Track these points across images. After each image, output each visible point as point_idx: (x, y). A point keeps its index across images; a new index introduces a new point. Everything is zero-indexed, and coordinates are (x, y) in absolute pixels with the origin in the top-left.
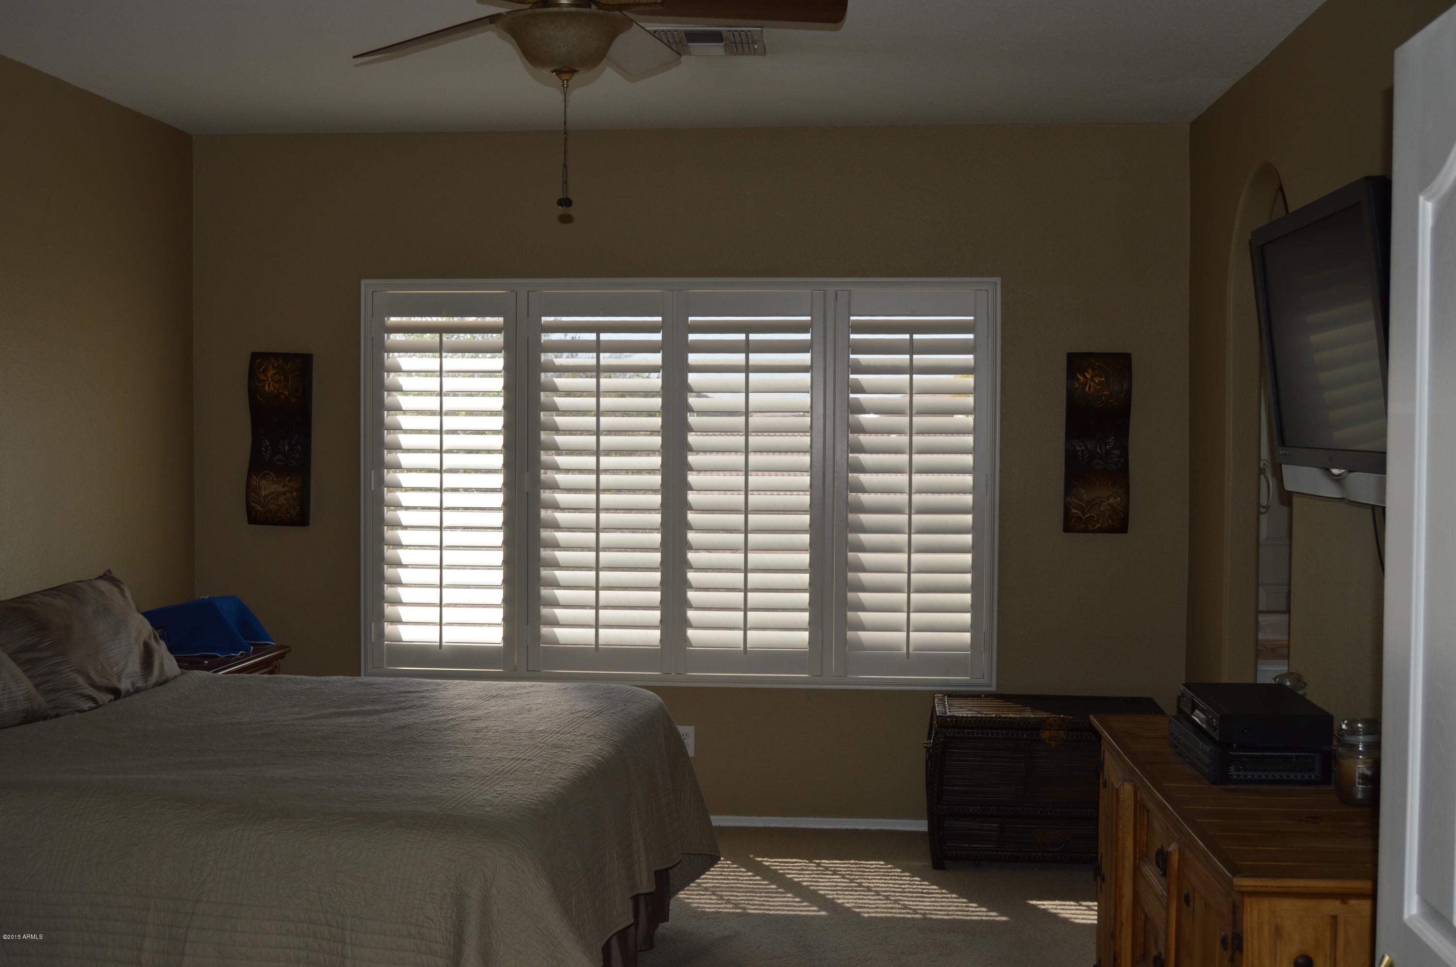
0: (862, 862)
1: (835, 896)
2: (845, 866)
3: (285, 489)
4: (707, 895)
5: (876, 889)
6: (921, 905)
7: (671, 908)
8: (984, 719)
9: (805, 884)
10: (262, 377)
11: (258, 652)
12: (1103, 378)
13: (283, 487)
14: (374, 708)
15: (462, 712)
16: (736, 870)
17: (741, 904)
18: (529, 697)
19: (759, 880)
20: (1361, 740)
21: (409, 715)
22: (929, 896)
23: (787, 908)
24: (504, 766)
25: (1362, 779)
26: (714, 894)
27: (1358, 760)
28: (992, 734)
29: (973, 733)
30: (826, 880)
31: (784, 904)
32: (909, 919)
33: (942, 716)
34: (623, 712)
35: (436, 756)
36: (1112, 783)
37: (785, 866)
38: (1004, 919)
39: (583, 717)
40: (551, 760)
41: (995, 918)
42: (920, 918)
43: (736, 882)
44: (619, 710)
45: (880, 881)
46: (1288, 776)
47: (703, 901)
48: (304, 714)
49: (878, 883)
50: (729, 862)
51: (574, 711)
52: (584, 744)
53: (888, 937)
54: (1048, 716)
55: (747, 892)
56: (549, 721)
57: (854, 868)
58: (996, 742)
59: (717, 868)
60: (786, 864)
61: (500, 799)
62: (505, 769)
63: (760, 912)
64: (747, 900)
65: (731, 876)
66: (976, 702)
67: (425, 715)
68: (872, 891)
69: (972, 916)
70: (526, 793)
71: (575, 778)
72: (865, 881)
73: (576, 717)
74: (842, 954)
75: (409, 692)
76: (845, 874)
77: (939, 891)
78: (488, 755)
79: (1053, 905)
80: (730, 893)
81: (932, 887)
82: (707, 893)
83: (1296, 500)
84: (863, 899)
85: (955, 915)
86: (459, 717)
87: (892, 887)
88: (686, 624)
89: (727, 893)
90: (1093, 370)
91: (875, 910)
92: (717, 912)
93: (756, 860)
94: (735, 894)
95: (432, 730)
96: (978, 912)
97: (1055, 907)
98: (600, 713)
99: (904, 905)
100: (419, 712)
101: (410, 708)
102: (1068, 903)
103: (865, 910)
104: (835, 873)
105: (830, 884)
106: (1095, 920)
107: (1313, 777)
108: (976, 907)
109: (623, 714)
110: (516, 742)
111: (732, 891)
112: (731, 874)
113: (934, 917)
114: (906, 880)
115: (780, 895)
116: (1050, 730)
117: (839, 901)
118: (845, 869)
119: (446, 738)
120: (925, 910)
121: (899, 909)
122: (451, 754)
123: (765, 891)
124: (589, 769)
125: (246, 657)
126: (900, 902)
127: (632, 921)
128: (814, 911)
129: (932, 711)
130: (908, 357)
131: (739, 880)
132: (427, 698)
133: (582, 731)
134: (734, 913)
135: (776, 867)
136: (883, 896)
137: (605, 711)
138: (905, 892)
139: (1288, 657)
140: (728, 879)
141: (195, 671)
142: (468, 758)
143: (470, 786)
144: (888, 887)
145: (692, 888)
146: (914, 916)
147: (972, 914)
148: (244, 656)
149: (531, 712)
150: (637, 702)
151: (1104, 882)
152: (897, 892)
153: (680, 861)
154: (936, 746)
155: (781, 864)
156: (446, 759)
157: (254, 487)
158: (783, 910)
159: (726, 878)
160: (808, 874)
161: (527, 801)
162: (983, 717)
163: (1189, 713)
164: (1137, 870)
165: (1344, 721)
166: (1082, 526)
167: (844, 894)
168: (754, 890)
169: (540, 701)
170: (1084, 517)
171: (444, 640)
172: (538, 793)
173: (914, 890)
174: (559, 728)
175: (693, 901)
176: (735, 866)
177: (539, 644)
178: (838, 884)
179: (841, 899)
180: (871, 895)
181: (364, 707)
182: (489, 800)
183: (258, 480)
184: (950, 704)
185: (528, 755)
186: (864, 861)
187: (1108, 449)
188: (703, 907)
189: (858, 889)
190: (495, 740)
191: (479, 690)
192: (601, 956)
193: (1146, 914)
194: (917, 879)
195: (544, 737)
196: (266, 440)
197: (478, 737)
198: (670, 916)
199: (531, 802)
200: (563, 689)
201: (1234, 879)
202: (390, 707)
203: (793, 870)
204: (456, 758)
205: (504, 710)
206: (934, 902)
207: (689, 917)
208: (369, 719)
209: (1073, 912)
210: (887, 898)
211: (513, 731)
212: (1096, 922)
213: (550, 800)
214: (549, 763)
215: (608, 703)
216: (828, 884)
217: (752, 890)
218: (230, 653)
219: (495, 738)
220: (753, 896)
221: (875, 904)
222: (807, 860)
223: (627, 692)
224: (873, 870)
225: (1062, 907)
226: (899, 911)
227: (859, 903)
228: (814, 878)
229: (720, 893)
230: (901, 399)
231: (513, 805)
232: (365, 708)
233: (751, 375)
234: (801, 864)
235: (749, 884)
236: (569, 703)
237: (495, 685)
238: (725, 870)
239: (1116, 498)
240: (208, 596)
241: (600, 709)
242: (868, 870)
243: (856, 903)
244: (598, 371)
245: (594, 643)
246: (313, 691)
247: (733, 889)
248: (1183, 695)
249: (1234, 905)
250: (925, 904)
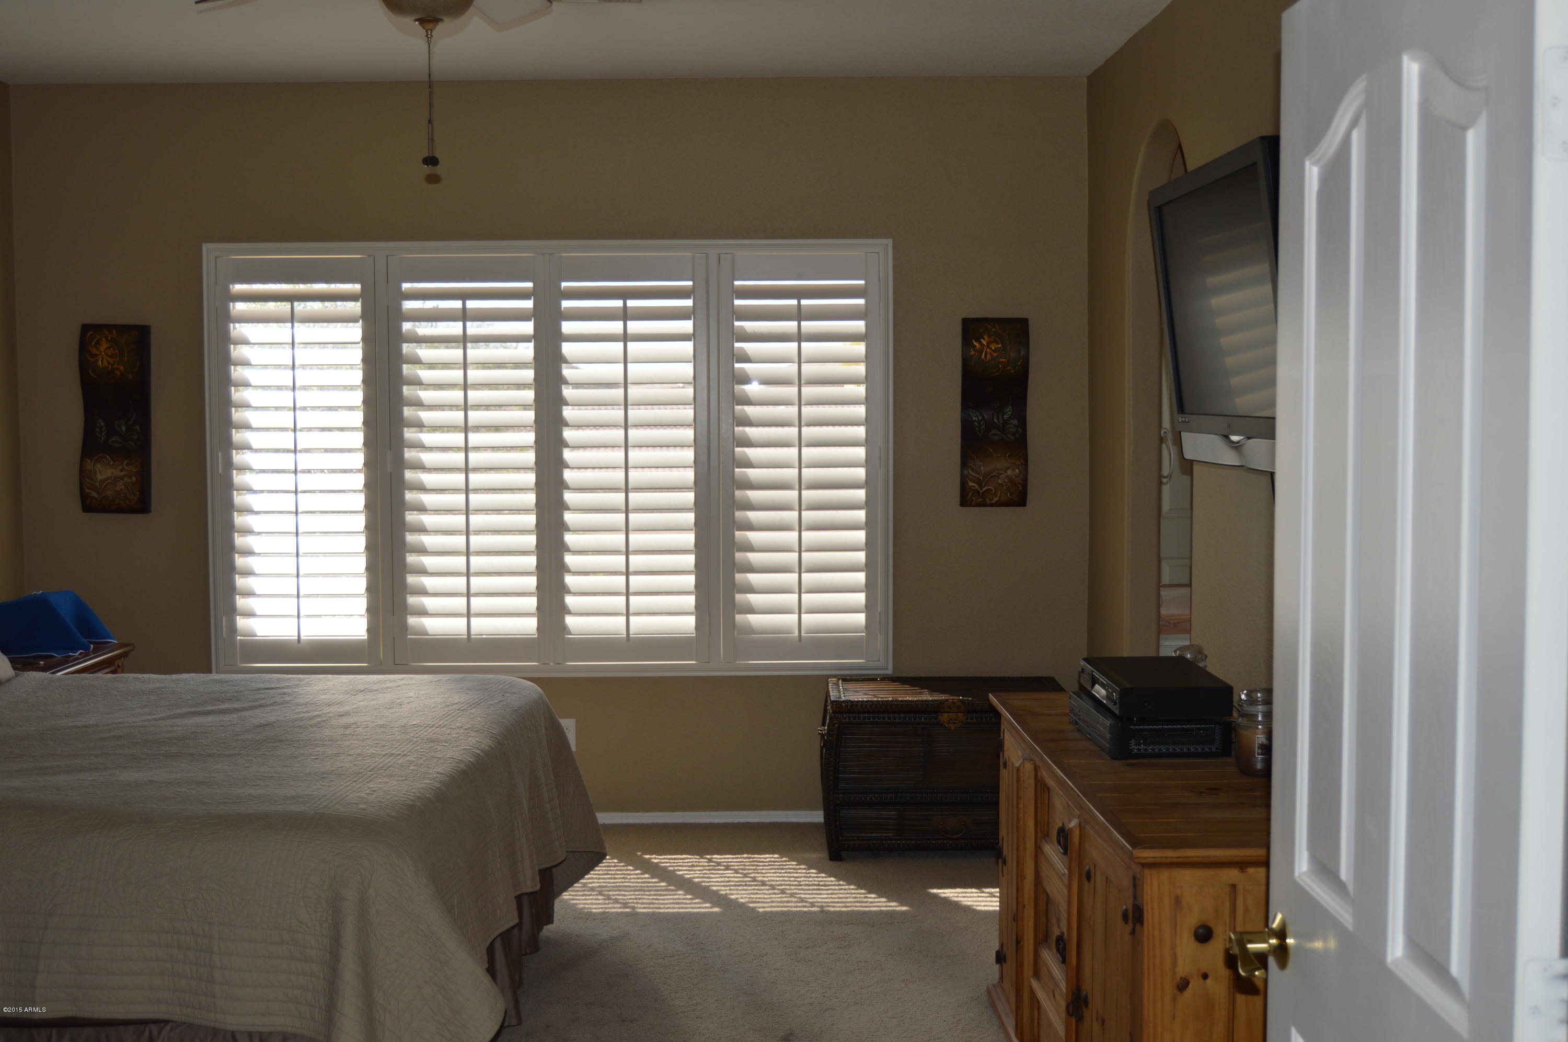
0: (756, 856)
1: (728, 892)
2: (738, 860)
3: (124, 473)
4: (594, 895)
5: (770, 883)
6: (818, 898)
7: (555, 909)
8: (880, 703)
9: (697, 880)
10: (95, 351)
11: (98, 651)
12: (999, 344)
13: (121, 471)
14: (232, 706)
15: (328, 708)
16: (623, 868)
17: (630, 903)
18: (399, 691)
19: (648, 878)
20: (1260, 710)
21: (271, 712)
22: (826, 888)
23: (678, 906)
24: (376, 762)
25: (1262, 749)
26: (600, 893)
27: (1257, 730)
28: (889, 718)
29: (869, 718)
30: (718, 876)
31: (675, 901)
32: (805, 912)
33: (836, 701)
34: (502, 704)
35: (303, 754)
36: (1013, 764)
37: (674, 863)
38: (905, 908)
39: (458, 710)
40: (427, 755)
41: (895, 908)
42: (817, 911)
43: (623, 880)
44: (496, 701)
45: (775, 875)
46: (1189, 749)
47: (589, 902)
48: (155, 714)
49: (773, 877)
50: (615, 861)
51: (449, 704)
52: (461, 738)
53: (784, 931)
54: (946, 698)
55: (635, 891)
56: (422, 715)
57: (747, 862)
58: (893, 727)
59: (603, 867)
60: (676, 861)
61: (374, 796)
62: (378, 766)
63: (650, 910)
64: (636, 899)
65: (618, 874)
66: (872, 686)
67: (288, 712)
68: (766, 885)
69: (870, 907)
70: (402, 789)
71: (453, 772)
72: (759, 875)
73: (451, 710)
74: (737, 951)
75: (269, 689)
76: (737, 869)
77: (837, 883)
78: (359, 751)
79: (953, 893)
80: (617, 893)
81: (829, 879)
82: (593, 893)
83: (1196, 468)
84: (757, 894)
85: (853, 906)
86: (325, 713)
87: (787, 881)
88: (564, 610)
89: (614, 893)
90: (990, 336)
91: (770, 904)
92: (604, 913)
93: (644, 858)
94: (623, 893)
95: (297, 727)
96: (877, 903)
97: (956, 895)
98: (477, 705)
99: (800, 898)
100: (282, 709)
101: (271, 705)
102: (969, 890)
103: (760, 905)
104: (727, 868)
105: (723, 879)
106: (996, 906)
107: (1214, 749)
108: (875, 898)
109: (502, 705)
110: (389, 737)
111: (619, 891)
112: (618, 872)
113: (832, 909)
114: (801, 873)
115: (670, 893)
116: (949, 712)
117: (733, 897)
118: (738, 864)
119: (312, 735)
120: (822, 902)
121: (796, 902)
122: (319, 751)
123: (654, 889)
124: (468, 763)
125: (86, 655)
126: (796, 896)
127: (516, 921)
128: (706, 908)
129: (826, 696)
130: (795, 323)
131: (626, 878)
132: (289, 694)
133: (458, 724)
134: (622, 913)
135: (665, 864)
136: (778, 890)
137: (481, 702)
138: (801, 885)
139: (1189, 631)
140: (615, 878)
141: (31, 672)
142: (338, 755)
143: (341, 784)
144: (783, 880)
145: (577, 889)
146: (810, 909)
147: (871, 905)
148: (83, 655)
149: (403, 706)
150: (515, 693)
151: (1005, 865)
152: (793, 885)
153: (565, 860)
154: (831, 733)
155: (671, 861)
156: (314, 757)
157: (88, 472)
158: (674, 908)
159: (613, 877)
160: (699, 870)
161: (404, 797)
162: (879, 701)
163: (1089, 689)
164: (1038, 849)
165: (1243, 691)
166: (981, 499)
167: (737, 890)
168: (643, 888)
169: (411, 694)
170: (981, 490)
171: (302, 634)
172: (416, 789)
173: (810, 883)
174: (433, 722)
175: (578, 902)
176: (622, 864)
177: (407, 636)
178: (730, 879)
179: (734, 894)
180: (766, 890)
181: (220, 705)
182: (364, 797)
183: (92, 464)
184: (845, 689)
185: (402, 750)
186: (758, 854)
187: (1005, 419)
188: (589, 908)
189: (752, 883)
190: (366, 735)
191: (345, 685)
192: (485, 957)
193: (1048, 895)
194: (814, 871)
195: (418, 731)
196: (100, 421)
197: (347, 733)
198: (555, 918)
199: (408, 798)
200: (435, 682)
201: (1134, 851)
202: (250, 704)
203: (683, 866)
204: (325, 756)
205: (373, 705)
206: (832, 894)
207: (575, 918)
208: (227, 718)
209: (974, 899)
210: (783, 892)
211: (385, 726)
212: (998, 908)
213: (427, 795)
214: (425, 758)
215: (484, 694)
216: (720, 880)
217: (641, 888)
218: (68, 653)
219: (365, 734)
220: (642, 895)
221: (770, 898)
222: (698, 856)
223: (504, 683)
224: (767, 864)
225: (964, 895)
226: (795, 904)
227: (753, 898)
228: (705, 874)
229: (607, 893)
230: (790, 369)
231: (390, 801)
232: (222, 707)
233: (630, 344)
234: (692, 860)
235: (637, 882)
236: (442, 696)
237: (361, 679)
238: (612, 868)
239: (1014, 470)
240: (41, 592)
241: (476, 700)
242: (761, 864)
243: (750, 898)
244: (464, 340)
245: (466, 633)
246: (164, 690)
247: (620, 889)
248: (1083, 671)
249: (1134, 878)
250: (822, 896)
